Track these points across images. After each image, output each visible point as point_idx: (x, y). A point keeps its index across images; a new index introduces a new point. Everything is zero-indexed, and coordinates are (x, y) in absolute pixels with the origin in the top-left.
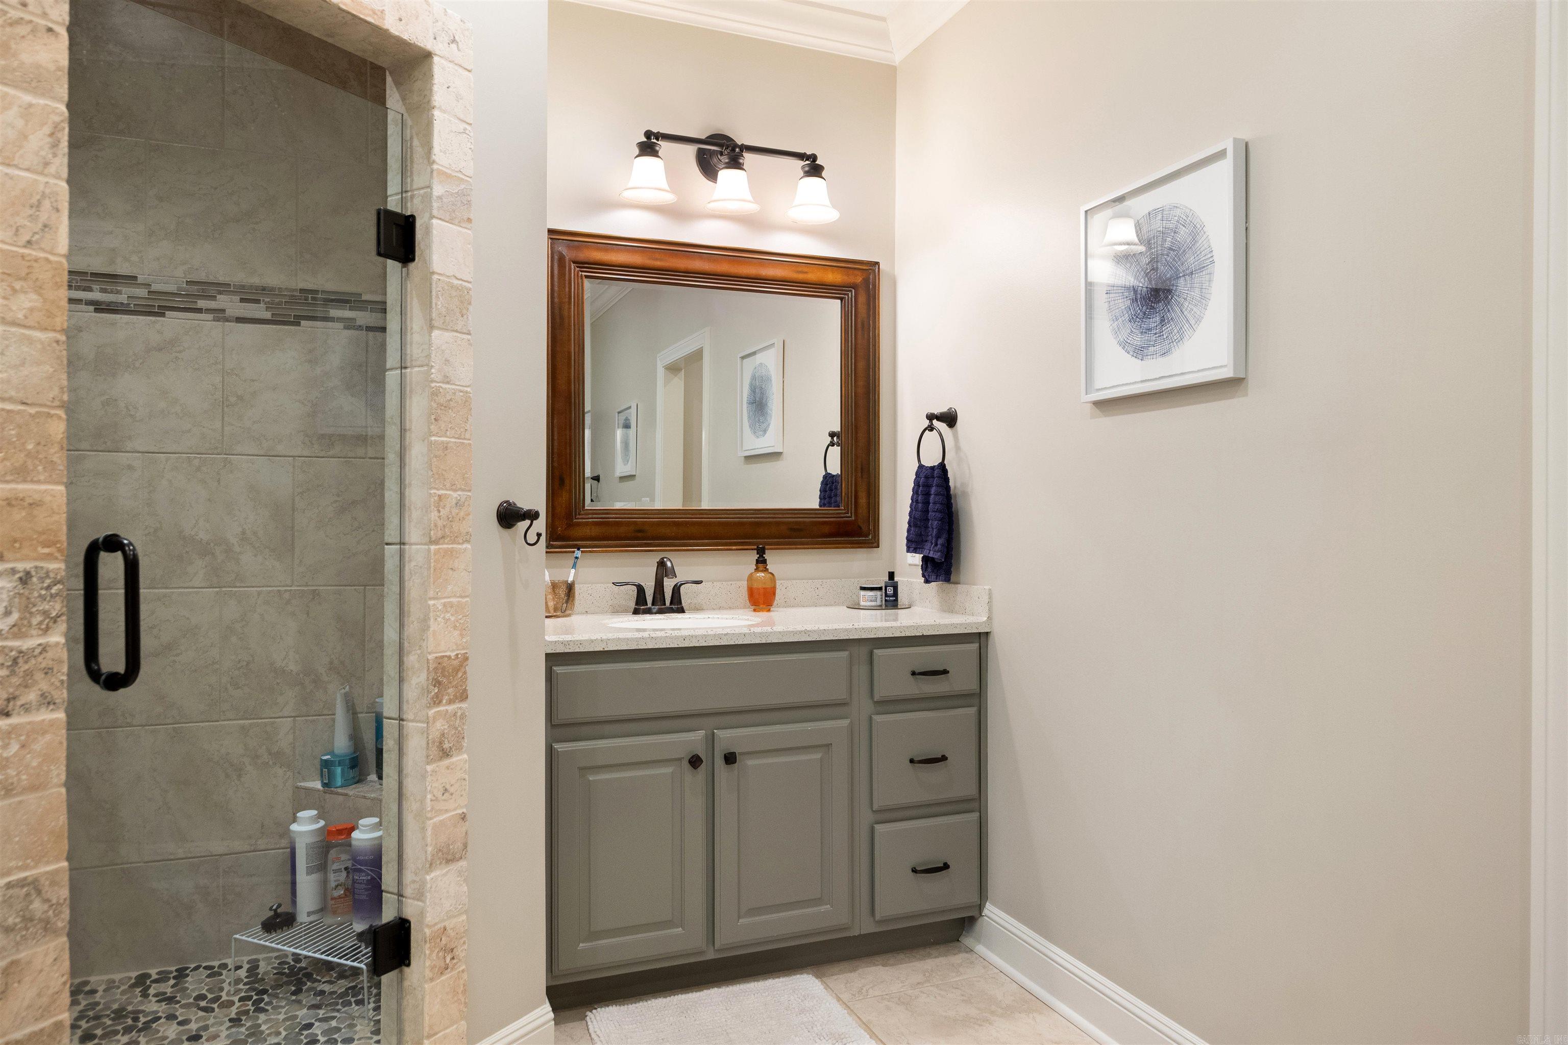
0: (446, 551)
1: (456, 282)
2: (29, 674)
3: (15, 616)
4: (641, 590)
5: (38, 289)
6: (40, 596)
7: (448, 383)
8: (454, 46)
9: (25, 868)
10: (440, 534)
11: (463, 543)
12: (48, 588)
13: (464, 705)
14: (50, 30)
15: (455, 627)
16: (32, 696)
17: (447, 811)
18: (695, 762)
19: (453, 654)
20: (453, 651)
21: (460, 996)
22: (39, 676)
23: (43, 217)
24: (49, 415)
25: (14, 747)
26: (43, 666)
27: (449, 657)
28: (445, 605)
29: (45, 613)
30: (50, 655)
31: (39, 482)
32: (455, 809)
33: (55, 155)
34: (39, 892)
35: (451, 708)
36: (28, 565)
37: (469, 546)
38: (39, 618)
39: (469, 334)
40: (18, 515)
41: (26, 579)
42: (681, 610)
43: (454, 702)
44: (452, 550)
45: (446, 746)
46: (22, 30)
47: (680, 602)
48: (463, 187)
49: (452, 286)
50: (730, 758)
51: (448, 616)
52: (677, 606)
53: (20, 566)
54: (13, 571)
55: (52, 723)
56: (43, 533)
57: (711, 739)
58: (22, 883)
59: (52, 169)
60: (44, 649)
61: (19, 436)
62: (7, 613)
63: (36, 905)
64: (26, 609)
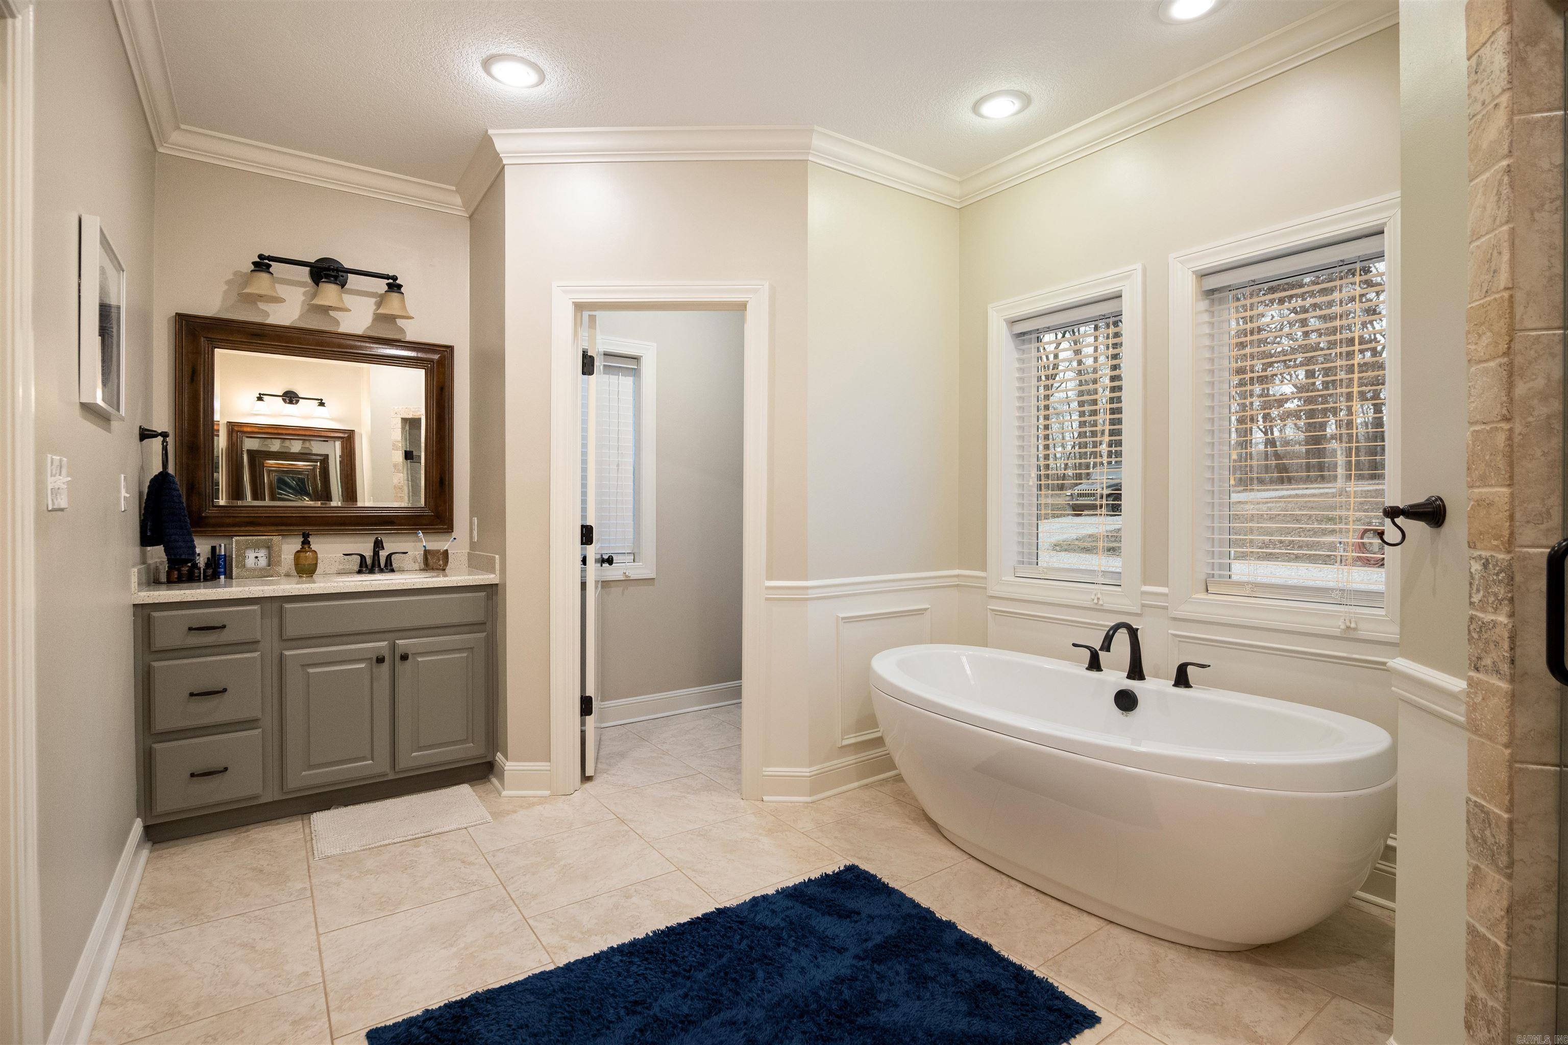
2: (1487, 642)
3: (1482, 592)
6: (1493, 580)
9: (1485, 799)
12: (1497, 575)
16: (1488, 661)
22: (1492, 646)
23: (1493, 265)
24: (1497, 429)
25: (1480, 697)
26: (1494, 638)
29: (1496, 595)
30: (1497, 630)
31: (1491, 486)
33: (1499, 208)
34: (1489, 825)
36: (1488, 554)
38: (1493, 599)
40: (1483, 513)
41: (1486, 565)
53: (1484, 554)
54: (1480, 557)
55: (1498, 689)
56: (1493, 528)
58: (1481, 808)
60: (1495, 624)
61: (1482, 449)
62: (1478, 590)
63: (1488, 833)
64: (1486, 589)
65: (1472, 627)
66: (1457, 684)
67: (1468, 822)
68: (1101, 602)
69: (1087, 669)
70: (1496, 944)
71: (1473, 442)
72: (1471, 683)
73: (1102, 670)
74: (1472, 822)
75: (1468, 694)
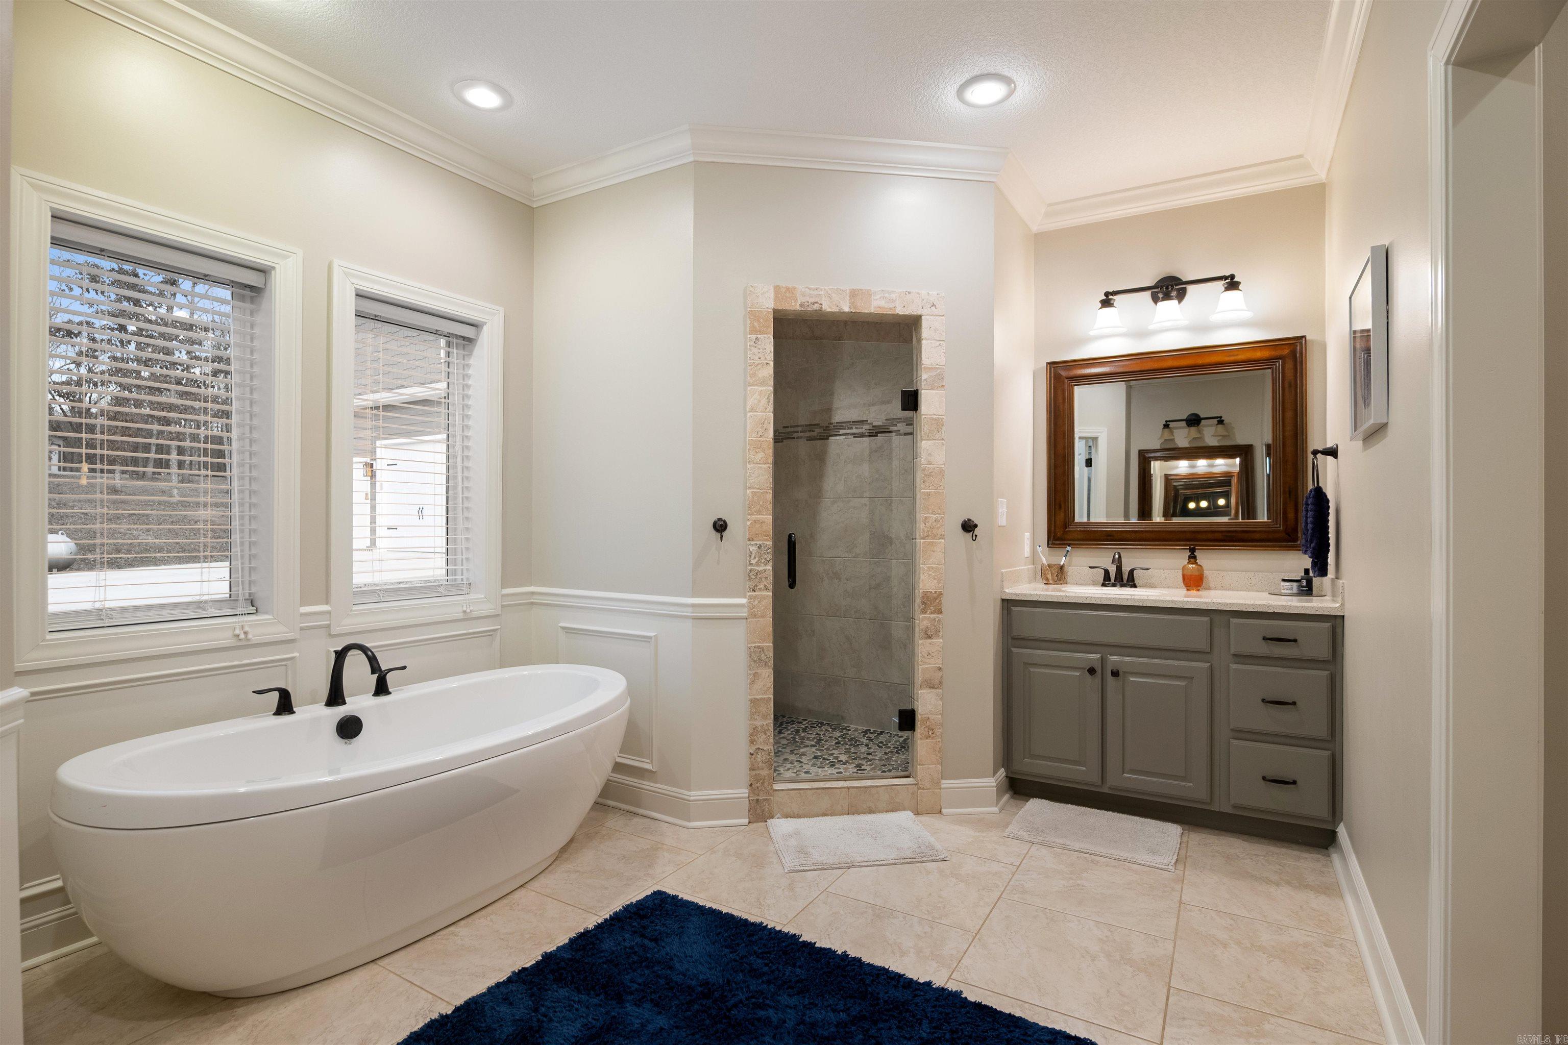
0: (929, 543)
1: (935, 417)
2: (761, 578)
3: (757, 559)
4: (1107, 572)
5: (764, 451)
6: (763, 553)
7: (930, 464)
8: (934, 307)
9: (757, 643)
10: (926, 535)
11: (939, 539)
12: (767, 550)
13: (940, 616)
14: (767, 363)
15: (935, 579)
16: (762, 586)
17: (930, 664)
18: (1092, 671)
19: (933, 591)
20: (933, 589)
21: (937, 753)
22: (764, 579)
23: (765, 427)
24: (767, 493)
25: (756, 602)
26: (765, 576)
27: (931, 592)
28: (928, 568)
30: (766, 573)
31: (764, 515)
32: (935, 664)
33: (769, 405)
34: (763, 652)
35: (932, 616)
36: (761, 543)
37: (943, 541)
38: (764, 560)
39: (943, 440)
40: (758, 526)
41: (760, 547)
42: (1135, 586)
43: (934, 614)
44: (932, 543)
45: (929, 633)
46: (759, 367)
47: (1133, 580)
48: (938, 371)
49: (933, 419)
50: (1115, 674)
51: (930, 573)
52: (1131, 582)
53: (758, 543)
54: (756, 544)
55: (767, 596)
56: (765, 532)
57: (1103, 660)
58: (759, 647)
59: (768, 410)
60: (765, 570)
61: (758, 500)
62: (755, 558)
63: (763, 656)
64: (760, 557)
65: (751, 574)
66: (743, 601)
67: (750, 657)
68: (250, 636)
69: (274, 714)
70: (768, 697)
71: (752, 497)
72: (751, 597)
73: (294, 712)
74: (753, 655)
75: (749, 603)
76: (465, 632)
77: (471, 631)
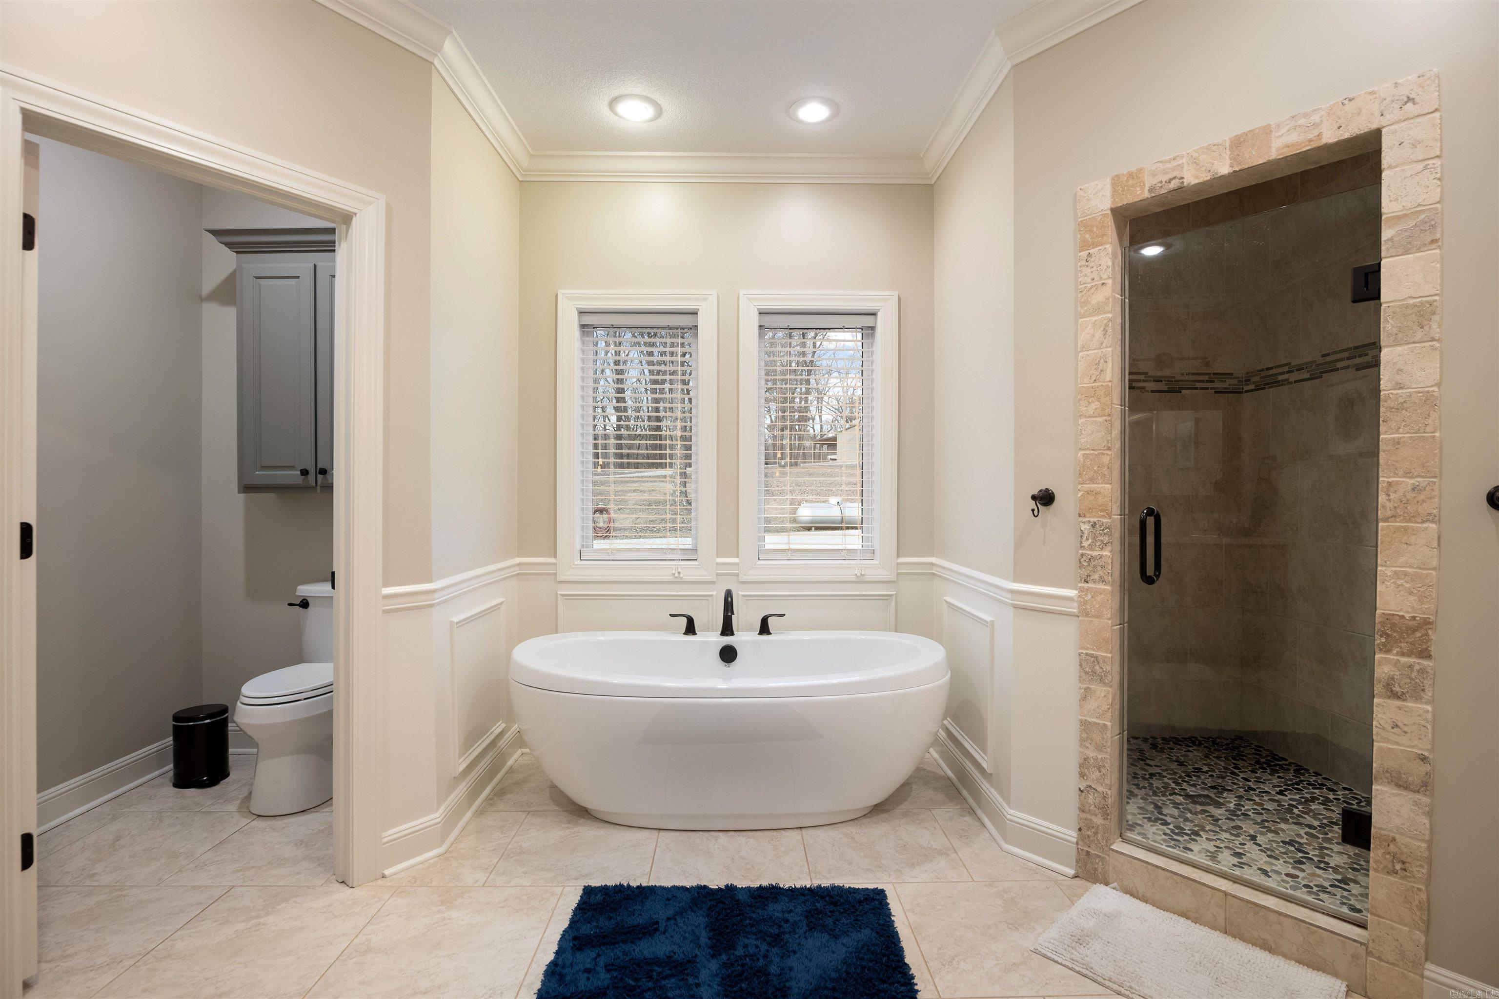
0: (1398, 529)
1: (1411, 301)
2: (1095, 566)
3: (1090, 541)
5: (1098, 400)
6: (1100, 533)
7: (1401, 388)
8: (1410, 105)
9: (1094, 650)
10: (1389, 514)
11: (1423, 522)
12: (1103, 530)
13: (1425, 663)
14: (1103, 284)
15: (1411, 593)
16: (1096, 576)
17: (1397, 743)
19: (1407, 616)
20: (1408, 612)
21: (1415, 908)
22: (1099, 568)
23: (1101, 367)
24: (1103, 454)
25: (1089, 597)
26: (1101, 564)
27: (1403, 617)
28: (1395, 572)
29: (1101, 541)
30: (1103, 560)
31: (1099, 483)
32: (1413, 747)
33: (1105, 338)
34: (1098, 663)
35: (1404, 660)
36: (1095, 520)
37: (1434, 526)
38: (1099, 543)
39: (1433, 340)
40: (1091, 498)
41: (1094, 525)
43: (1409, 656)
44: (1406, 529)
45: (1396, 688)
46: (1092, 291)
48: (1423, 216)
49: (1407, 307)
51: (1399, 582)
53: (1092, 520)
54: (1089, 522)
55: (1104, 590)
56: (1100, 506)
58: (1092, 656)
59: (1104, 345)
60: (1101, 556)
61: (1091, 464)
62: (1087, 539)
63: (1097, 667)
64: (1094, 538)
65: (1082, 560)
66: (1073, 593)
67: (1081, 665)
68: (681, 575)
69: (684, 634)
70: (1104, 724)
71: (1084, 460)
72: (1081, 590)
73: (696, 634)
74: (1084, 664)
75: (1079, 596)
76: (858, 593)
77: (863, 593)
